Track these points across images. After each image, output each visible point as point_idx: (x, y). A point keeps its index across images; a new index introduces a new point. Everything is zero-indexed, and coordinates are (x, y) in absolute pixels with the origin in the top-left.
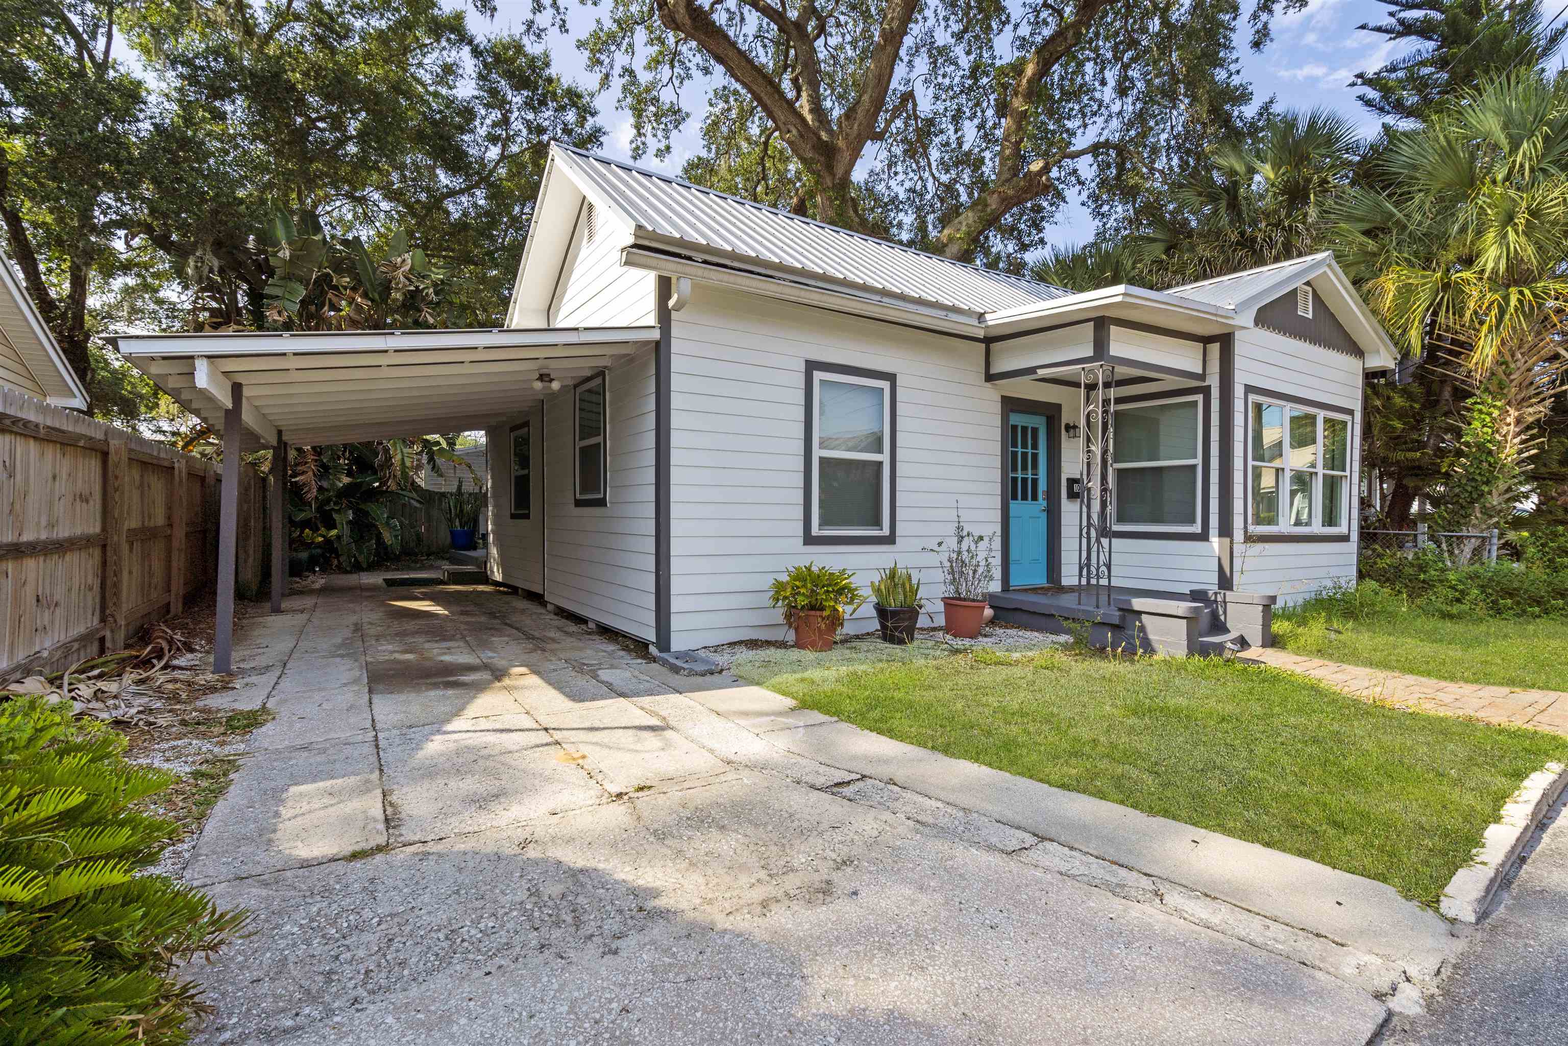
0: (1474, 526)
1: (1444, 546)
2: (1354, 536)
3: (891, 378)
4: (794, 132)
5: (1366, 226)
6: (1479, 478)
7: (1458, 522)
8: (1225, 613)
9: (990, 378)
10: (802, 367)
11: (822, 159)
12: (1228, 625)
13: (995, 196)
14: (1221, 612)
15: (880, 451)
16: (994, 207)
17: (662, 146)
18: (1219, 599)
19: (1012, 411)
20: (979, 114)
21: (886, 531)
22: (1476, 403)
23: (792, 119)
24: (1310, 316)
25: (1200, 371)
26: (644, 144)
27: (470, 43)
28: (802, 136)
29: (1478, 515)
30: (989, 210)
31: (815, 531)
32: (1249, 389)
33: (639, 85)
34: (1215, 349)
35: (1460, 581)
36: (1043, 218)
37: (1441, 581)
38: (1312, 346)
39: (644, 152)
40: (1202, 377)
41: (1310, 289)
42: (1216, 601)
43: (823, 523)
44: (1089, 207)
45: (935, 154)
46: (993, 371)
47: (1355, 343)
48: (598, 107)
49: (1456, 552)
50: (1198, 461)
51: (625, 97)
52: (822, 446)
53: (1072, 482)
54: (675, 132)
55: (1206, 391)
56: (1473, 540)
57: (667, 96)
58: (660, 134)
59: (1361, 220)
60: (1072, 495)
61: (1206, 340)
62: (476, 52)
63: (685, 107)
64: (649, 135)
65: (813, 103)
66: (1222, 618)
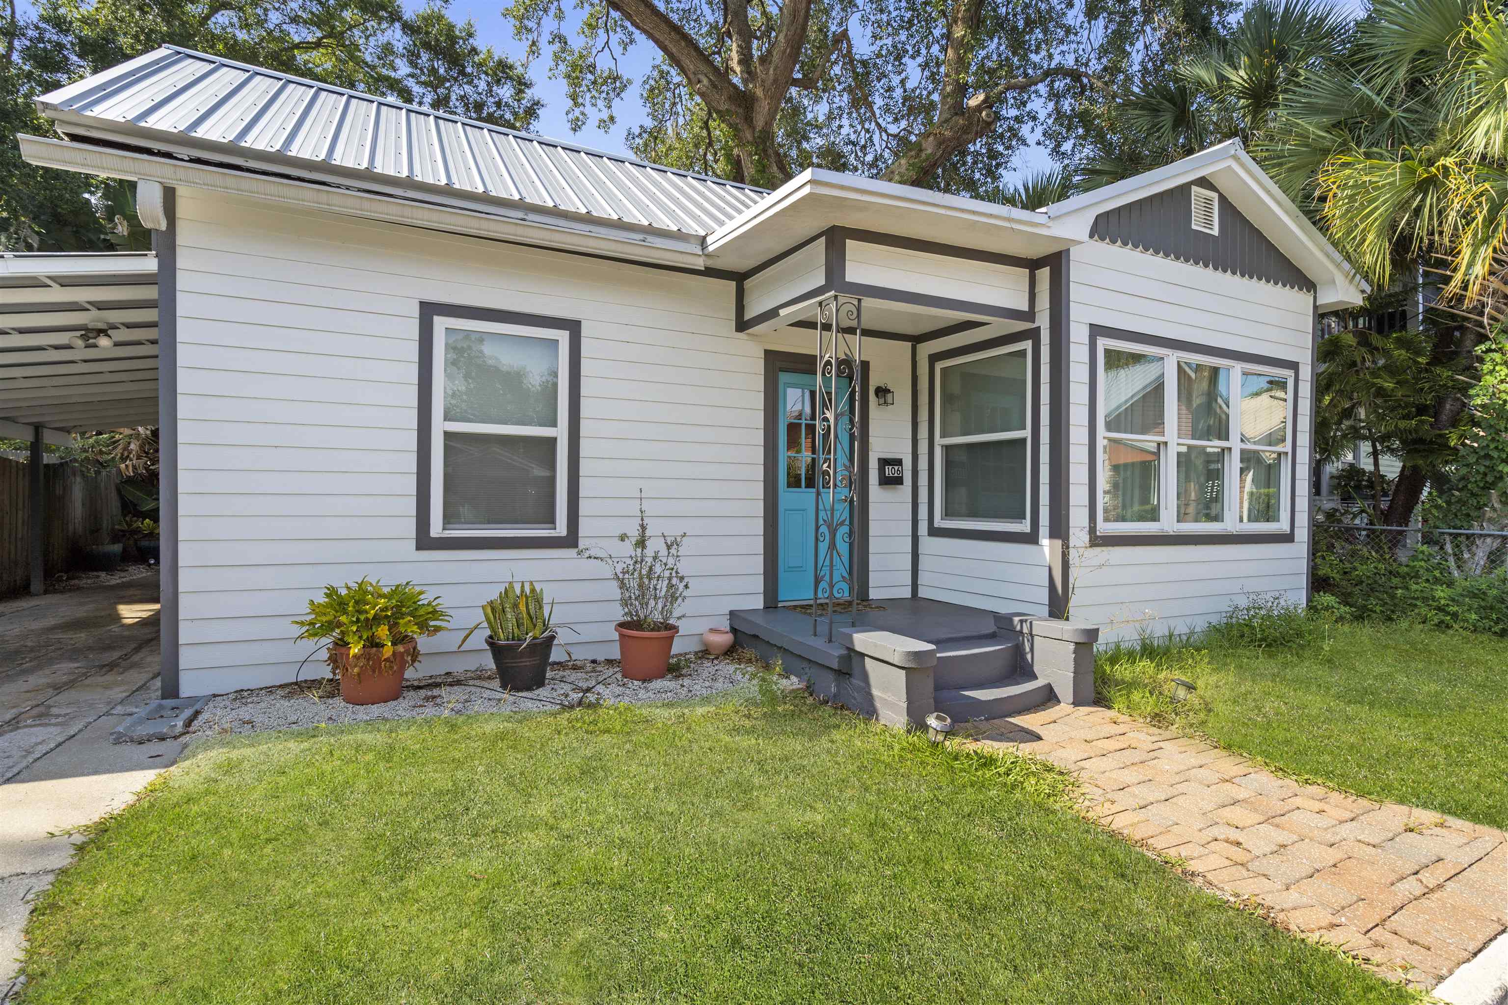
0: (1490, 520)
1: (1449, 548)
2: (1302, 534)
3: (573, 327)
4: (705, 81)
5: (1334, 119)
6: (1495, 454)
7: (1468, 515)
8: (1032, 649)
9: (742, 325)
10: (416, 312)
11: (741, 111)
12: (1036, 669)
13: (931, 138)
14: (1028, 649)
15: (554, 424)
16: (929, 151)
17: (605, 115)
18: (1025, 630)
19: (782, 370)
20: (924, 51)
21: (561, 529)
22: (1490, 350)
23: (703, 67)
24: (1215, 232)
25: (1025, 307)
26: (583, 114)
27: (400, 19)
28: (714, 86)
29: (1497, 505)
30: (923, 155)
31: (436, 529)
32: (1096, 331)
33: (572, 53)
34: (1044, 274)
35: (1453, 600)
36: (998, 165)
37: (1425, 599)
38: (1219, 274)
39: (584, 123)
40: (1030, 315)
41: (1215, 195)
42: (1021, 632)
43: (448, 519)
44: (1046, 147)
45: (878, 101)
46: (748, 316)
47: (1298, 271)
48: (534, 79)
49: (1466, 556)
50: (1027, 433)
51: (557, 65)
52: (448, 417)
53: (884, 462)
54: (617, 100)
55: (1034, 335)
56: (1489, 540)
57: (604, 64)
58: (601, 103)
59: (1325, 111)
60: (887, 481)
61: (1033, 265)
62: (408, 28)
63: (625, 73)
64: (588, 104)
65: (742, 54)
66: (1029, 657)
